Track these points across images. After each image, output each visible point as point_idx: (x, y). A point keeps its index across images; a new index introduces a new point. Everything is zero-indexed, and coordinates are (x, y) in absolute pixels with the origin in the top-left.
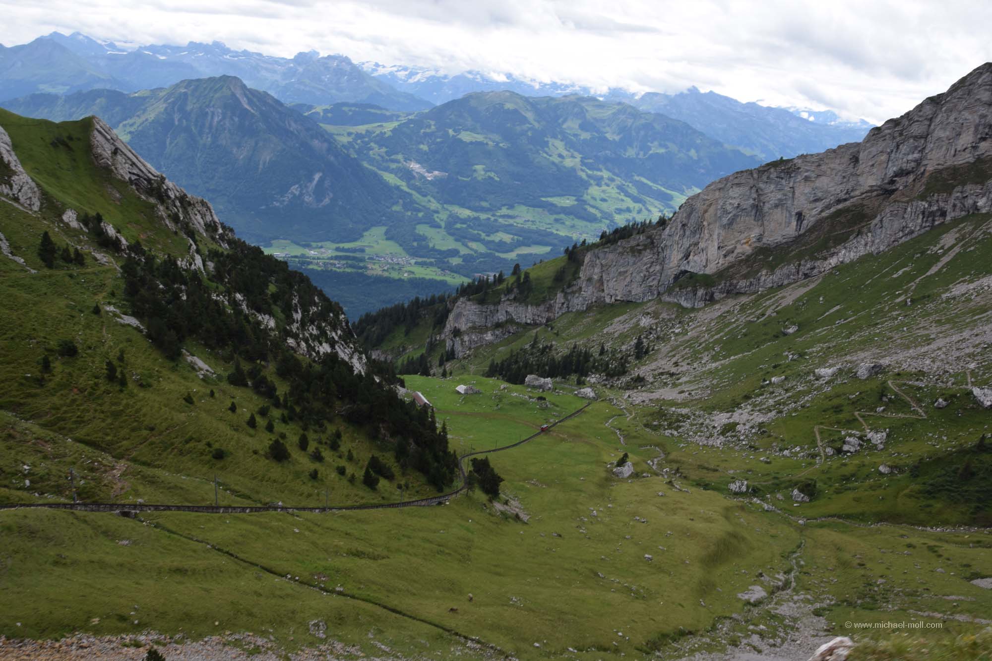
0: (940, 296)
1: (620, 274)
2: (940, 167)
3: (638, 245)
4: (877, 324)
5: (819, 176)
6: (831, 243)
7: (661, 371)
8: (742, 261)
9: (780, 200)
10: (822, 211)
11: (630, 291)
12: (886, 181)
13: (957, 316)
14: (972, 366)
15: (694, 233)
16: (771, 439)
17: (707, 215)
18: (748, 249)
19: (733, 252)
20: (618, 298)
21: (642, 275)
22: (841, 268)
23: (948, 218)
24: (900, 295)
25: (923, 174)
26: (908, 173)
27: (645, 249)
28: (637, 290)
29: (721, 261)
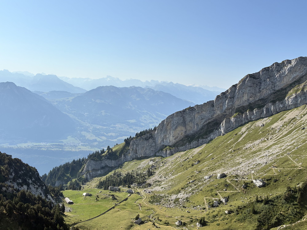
0: (242, 148)
1: (142, 147)
2: (239, 107)
3: (147, 137)
5: (202, 111)
6: (208, 133)
7: (156, 180)
8: (181, 140)
9: (191, 120)
10: (204, 123)
11: (146, 153)
12: (223, 112)
14: (253, 172)
15: (164, 132)
16: (191, 203)
17: (168, 126)
18: (182, 136)
19: (177, 138)
20: (142, 155)
21: (149, 147)
23: (243, 123)
24: (230, 149)
27: (150, 139)
29: (174, 141)
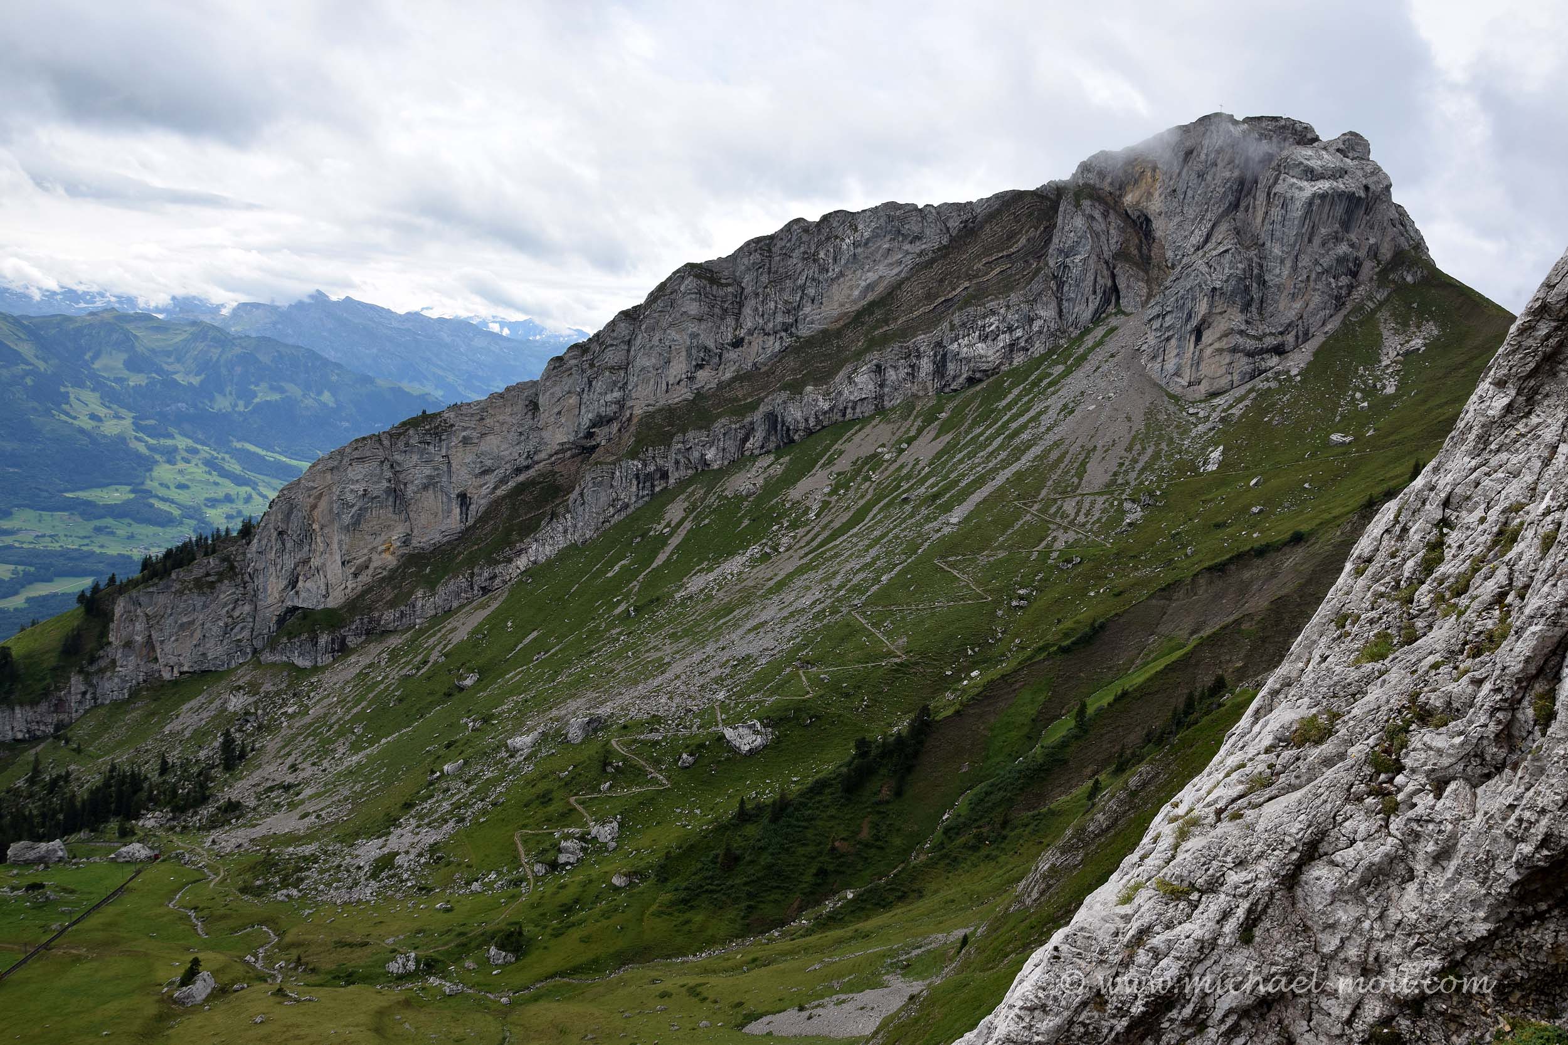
0: (673, 597)
1: (182, 627)
2: (651, 409)
3: (208, 575)
4: (592, 652)
5: (483, 435)
6: (515, 536)
7: (269, 784)
8: (383, 579)
9: (430, 477)
10: (495, 488)
11: (204, 654)
12: (581, 435)
13: (697, 623)
14: (721, 696)
15: (300, 544)
16: (452, 868)
17: (315, 513)
18: (391, 560)
19: (367, 567)
20: (185, 669)
21: (221, 624)
22: (534, 572)
23: (672, 481)
24: (619, 602)
25: (630, 420)
26: (610, 421)
27: (220, 581)
28: (215, 651)
29: (350, 584)
